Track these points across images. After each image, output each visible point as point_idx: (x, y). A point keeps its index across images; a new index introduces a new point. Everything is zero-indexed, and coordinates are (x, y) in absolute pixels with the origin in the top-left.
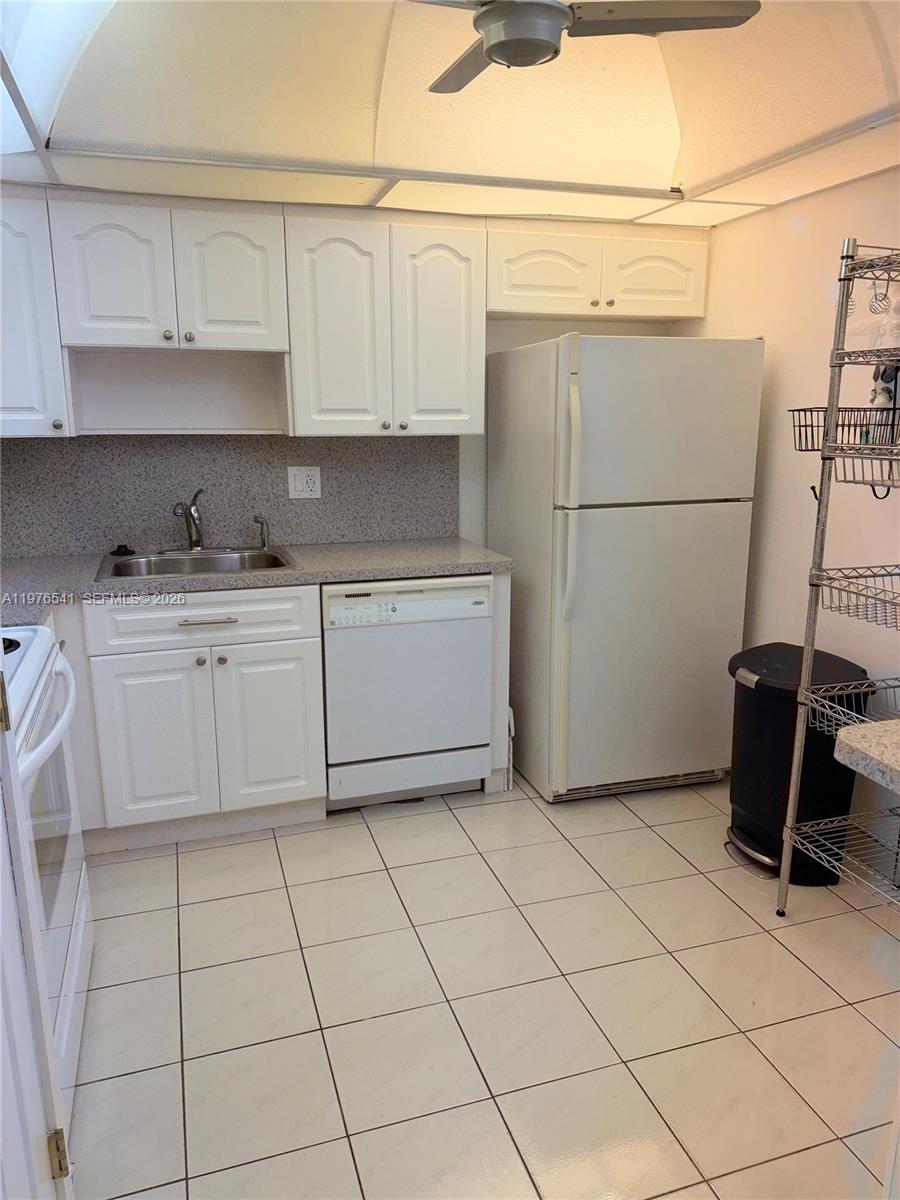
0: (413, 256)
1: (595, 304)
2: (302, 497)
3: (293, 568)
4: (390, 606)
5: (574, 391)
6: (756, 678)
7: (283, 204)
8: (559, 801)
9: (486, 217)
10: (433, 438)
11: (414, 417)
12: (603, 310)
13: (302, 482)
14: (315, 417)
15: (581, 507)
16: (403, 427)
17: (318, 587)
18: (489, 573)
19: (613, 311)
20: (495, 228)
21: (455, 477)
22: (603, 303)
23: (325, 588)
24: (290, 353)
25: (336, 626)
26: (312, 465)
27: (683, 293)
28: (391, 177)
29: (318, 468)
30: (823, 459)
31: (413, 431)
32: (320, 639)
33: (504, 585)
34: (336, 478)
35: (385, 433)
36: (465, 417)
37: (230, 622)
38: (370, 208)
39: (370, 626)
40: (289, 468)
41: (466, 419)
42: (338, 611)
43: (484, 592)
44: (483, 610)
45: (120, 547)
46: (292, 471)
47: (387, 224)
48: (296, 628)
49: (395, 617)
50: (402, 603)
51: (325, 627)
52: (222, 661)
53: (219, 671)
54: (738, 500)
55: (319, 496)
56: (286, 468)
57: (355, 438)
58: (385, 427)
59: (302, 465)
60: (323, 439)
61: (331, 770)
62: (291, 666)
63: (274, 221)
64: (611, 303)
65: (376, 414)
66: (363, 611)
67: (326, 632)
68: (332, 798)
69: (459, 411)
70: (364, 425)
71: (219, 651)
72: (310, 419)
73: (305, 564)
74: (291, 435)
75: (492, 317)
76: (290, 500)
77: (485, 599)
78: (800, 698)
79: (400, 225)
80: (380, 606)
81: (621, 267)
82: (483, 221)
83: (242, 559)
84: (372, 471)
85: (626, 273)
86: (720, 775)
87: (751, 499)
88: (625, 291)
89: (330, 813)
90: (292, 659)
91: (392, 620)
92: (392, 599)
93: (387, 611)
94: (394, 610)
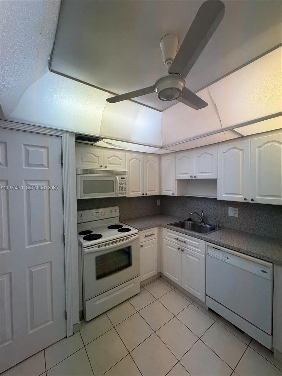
0: (259, 147)
2: (232, 216)
13: (233, 212)
14: (223, 195)
16: (252, 200)
17: (205, 242)
18: (269, 261)
23: (207, 243)
24: (218, 179)
25: (209, 255)
26: (236, 207)
29: (238, 209)
34: (244, 212)
35: (245, 201)
38: (243, 137)
39: (219, 259)
40: (229, 207)
42: (210, 251)
43: (268, 268)
45: (189, 219)
48: (199, 250)
49: (227, 261)
50: (230, 257)
51: (206, 254)
52: (182, 250)
55: (238, 217)
56: (228, 207)
58: (245, 199)
59: (233, 207)
61: (207, 296)
65: (243, 195)
66: (218, 254)
71: (182, 248)
76: (229, 216)
77: (268, 272)
79: (254, 139)
80: (223, 255)
84: (257, 212)
89: (210, 309)
90: (198, 258)
92: (228, 255)
93: (225, 257)
94: (228, 258)
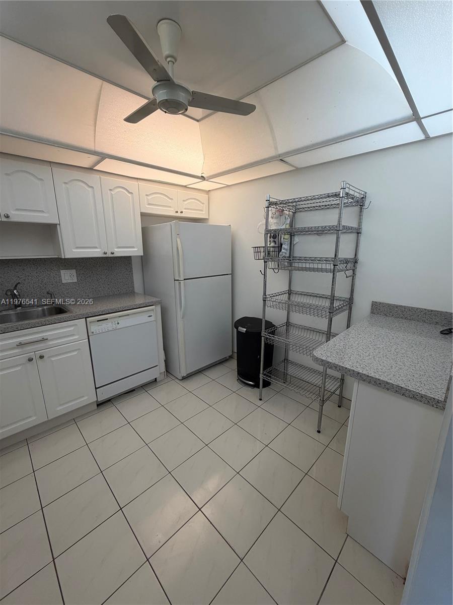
0: (111, 190)
1: (177, 212)
2: (68, 282)
3: (72, 312)
4: (116, 322)
5: (178, 240)
6: (245, 330)
7: (50, 162)
8: (184, 378)
9: (137, 179)
10: (121, 257)
11: (116, 250)
12: (179, 215)
13: (68, 277)
14: (74, 250)
15: (184, 279)
16: (112, 253)
17: (84, 319)
18: (153, 305)
19: (182, 215)
20: (141, 183)
21: (131, 271)
22: (179, 212)
23: (88, 319)
24: (59, 224)
25: (95, 333)
26: (72, 269)
27: (202, 210)
28: (103, 156)
29: (75, 270)
30: (265, 262)
31: (116, 255)
32: (87, 340)
33: (158, 309)
34: (83, 274)
35: (105, 256)
36: (136, 249)
37: (44, 340)
38: (91, 169)
39: (109, 331)
41: (136, 250)
42: (94, 328)
43: (152, 312)
44: (152, 319)
46: (62, 272)
47: (99, 176)
48: (76, 337)
49: (119, 326)
50: (121, 321)
51: (89, 335)
52: (42, 357)
53: (40, 362)
54: (227, 274)
55: (76, 281)
56: (60, 271)
57: (89, 258)
58: (105, 253)
59: (67, 269)
60: (76, 259)
61: (97, 390)
62: (75, 353)
63: (47, 168)
64: (182, 212)
65: (101, 248)
66: (104, 326)
67: (90, 337)
68: (99, 400)
69: (133, 247)
70: (97, 253)
71: (39, 353)
72: (71, 251)
73: (77, 311)
74: (63, 257)
75: (143, 215)
76: (62, 283)
77: (152, 315)
78: (262, 335)
79: (104, 177)
80: (112, 323)
81: (184, 201)
82: (136, 180)
83: (43, 310)
84: (98, 270)
85: (186, 203)
86: (228, 358)
87: (230, 274)
88: (185, 209)
89: (98, 405)
90: (76, 350)
91: (118, 327)
92: (117, 319)
93: (115, 324)
94: (118, 323)
